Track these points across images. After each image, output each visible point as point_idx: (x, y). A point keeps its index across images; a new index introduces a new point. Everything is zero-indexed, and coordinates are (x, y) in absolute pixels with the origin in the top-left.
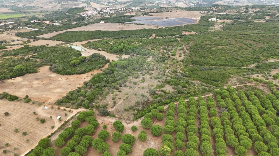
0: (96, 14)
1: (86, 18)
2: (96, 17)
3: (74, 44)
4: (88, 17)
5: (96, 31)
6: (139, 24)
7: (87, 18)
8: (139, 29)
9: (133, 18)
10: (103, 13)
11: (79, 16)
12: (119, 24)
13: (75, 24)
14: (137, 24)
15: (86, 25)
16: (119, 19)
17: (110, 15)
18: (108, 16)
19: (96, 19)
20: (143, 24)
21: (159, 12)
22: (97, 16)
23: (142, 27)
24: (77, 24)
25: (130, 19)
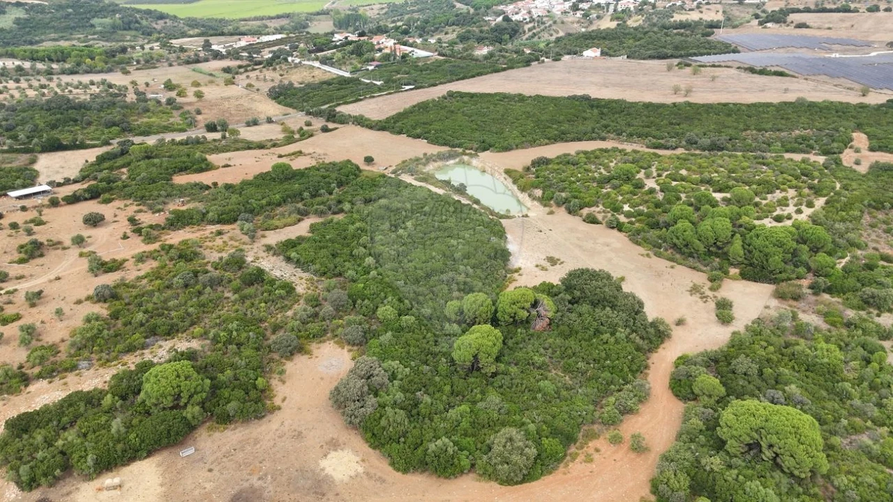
0: (565, 12)
1: (526, 27)
2: (563, 23)
3: (474, 162)
4: (530, 25)
5: (569, 98)
6: (762, 72)
7: (530, 30)
8: (774, 97)
9: (721, 35)
10: (591, 8)
11: (500, 19)
12: (670, 68)
13: (486, 58)
14: (752, 70)
15: (527, 63)
16: (663, 40)
17: (617, 19)
18: (607, 24)
19: (561, 34)
20: (781, 74)
21: (831, 11)
22: (565, 20)
23: (786, 90)
24: (491, 55)
25: (709, 42)
